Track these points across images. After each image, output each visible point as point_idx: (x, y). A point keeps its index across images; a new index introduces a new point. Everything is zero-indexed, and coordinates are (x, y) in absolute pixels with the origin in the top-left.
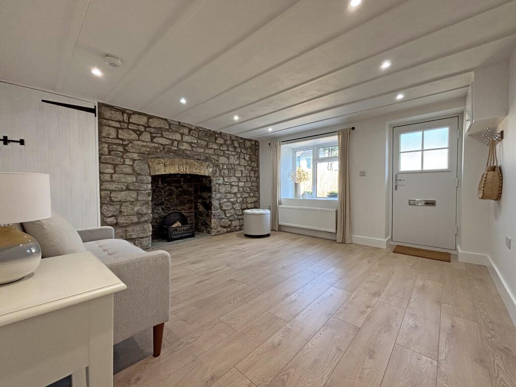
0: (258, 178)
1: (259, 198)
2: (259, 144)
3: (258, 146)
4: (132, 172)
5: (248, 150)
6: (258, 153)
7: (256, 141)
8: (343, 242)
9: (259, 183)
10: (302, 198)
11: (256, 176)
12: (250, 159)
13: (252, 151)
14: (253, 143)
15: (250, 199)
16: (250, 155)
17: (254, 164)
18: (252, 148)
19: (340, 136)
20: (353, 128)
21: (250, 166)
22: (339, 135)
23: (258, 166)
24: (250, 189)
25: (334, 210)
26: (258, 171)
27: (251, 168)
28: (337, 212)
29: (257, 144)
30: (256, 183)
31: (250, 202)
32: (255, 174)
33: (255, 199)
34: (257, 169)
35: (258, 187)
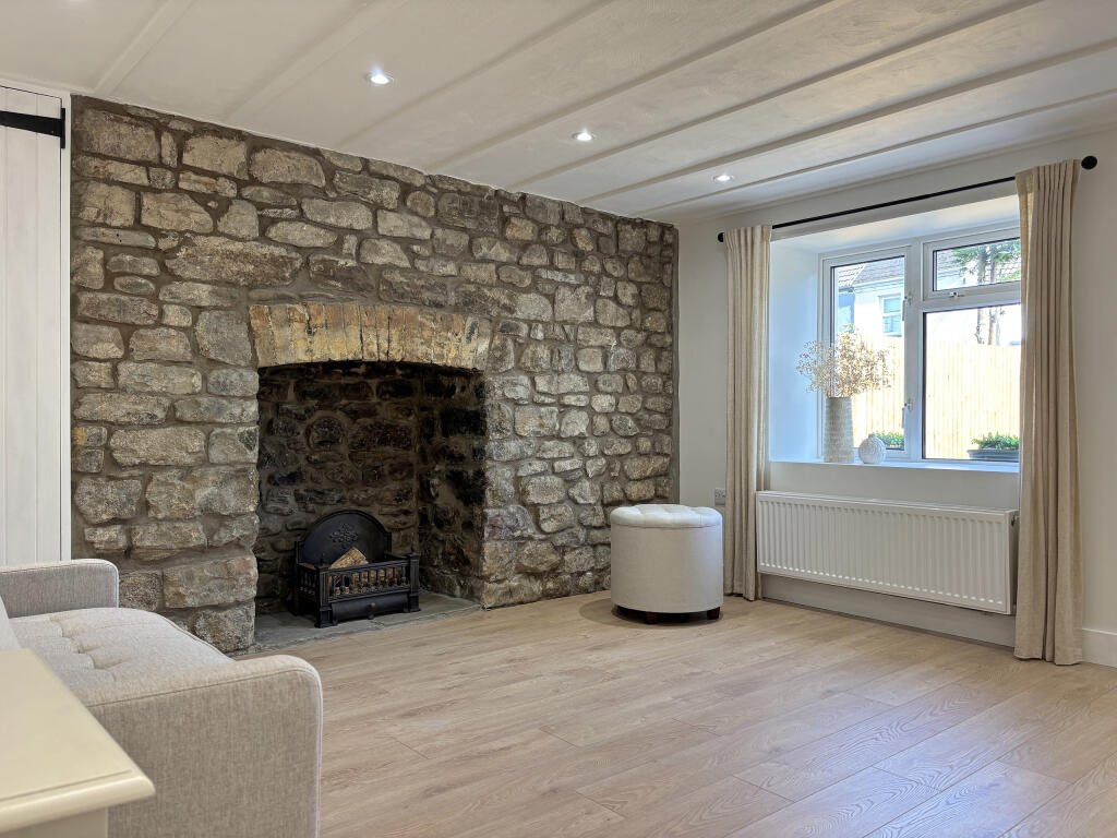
0: (670, 376)
1: (674, 459)
2: (676, 237)
3: (674, 246)
4: (189, 357)
5: (632, 266)
6: (674, 274)
7: (665, 228)
8: (1045, 658)
9: (673, 398)
10: (858, 462)
11: (663, 367)
12: (642, 304)
13: (647, 268)
14: (654, 234)
15: (637, 462)
16: (639, 285)
17: (655, 322)
18: (649, 257)
19: (1031, 197)
20: (1090, 163)
21: (639, 331)
22: (1023, 193)
23: (671, 328)
24: (637, 420)
25: (1003, 516)
26: (672, 349)
27: (640, 337)
28: (1014, 523)
29: (668, 238)
30: (662, 400)
31: (636, 475)
32: (657, 360)
33: (658, 463)
34: (668, 340)
35: (670, 414)
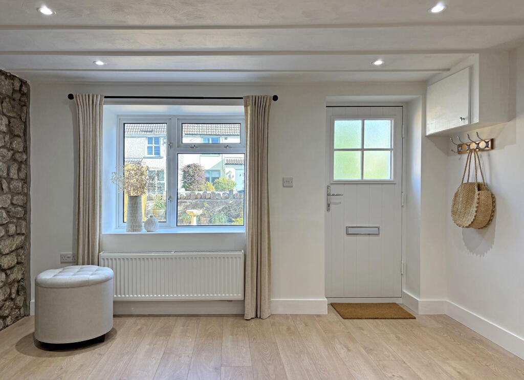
0: (26, 181)
1: (27, 236)
2: (29, 90)
3: (27, 95)
5: (4, 104)
6: (27, 113)
7: (23, 83)
9: (27, 195)
11: (22, 175)
12: (11, 132)
13: (13, 107)
14: (17, 85)
15: (8, 242)
16: (9, 118)
17: (18, 144)
18: (14, 100)
19: (249, 108)
20: (275, 98)
21: (9, 150)
22: (246, 106)
23: (26, 150)
24: (8, 212)
25: (241, 253)
26: (26, 162)
27: (10, 154)
29: (24, 89)
30: (21, 197)
31: (7, 251)
32: (19, 170)
33: (19, 240)
34: (25, 157)
35: (26, 207)
